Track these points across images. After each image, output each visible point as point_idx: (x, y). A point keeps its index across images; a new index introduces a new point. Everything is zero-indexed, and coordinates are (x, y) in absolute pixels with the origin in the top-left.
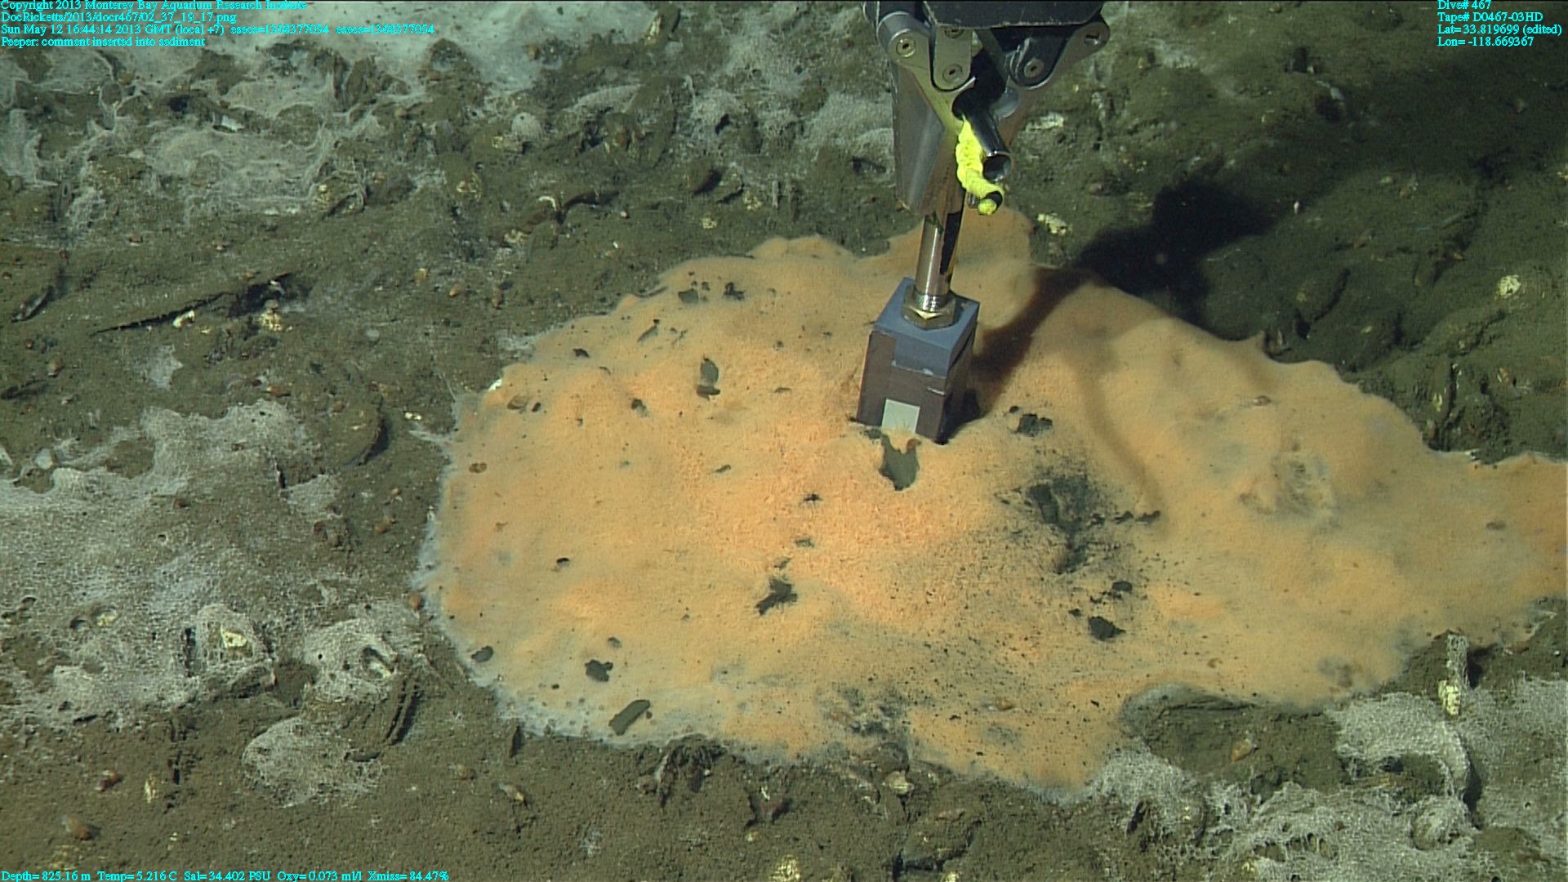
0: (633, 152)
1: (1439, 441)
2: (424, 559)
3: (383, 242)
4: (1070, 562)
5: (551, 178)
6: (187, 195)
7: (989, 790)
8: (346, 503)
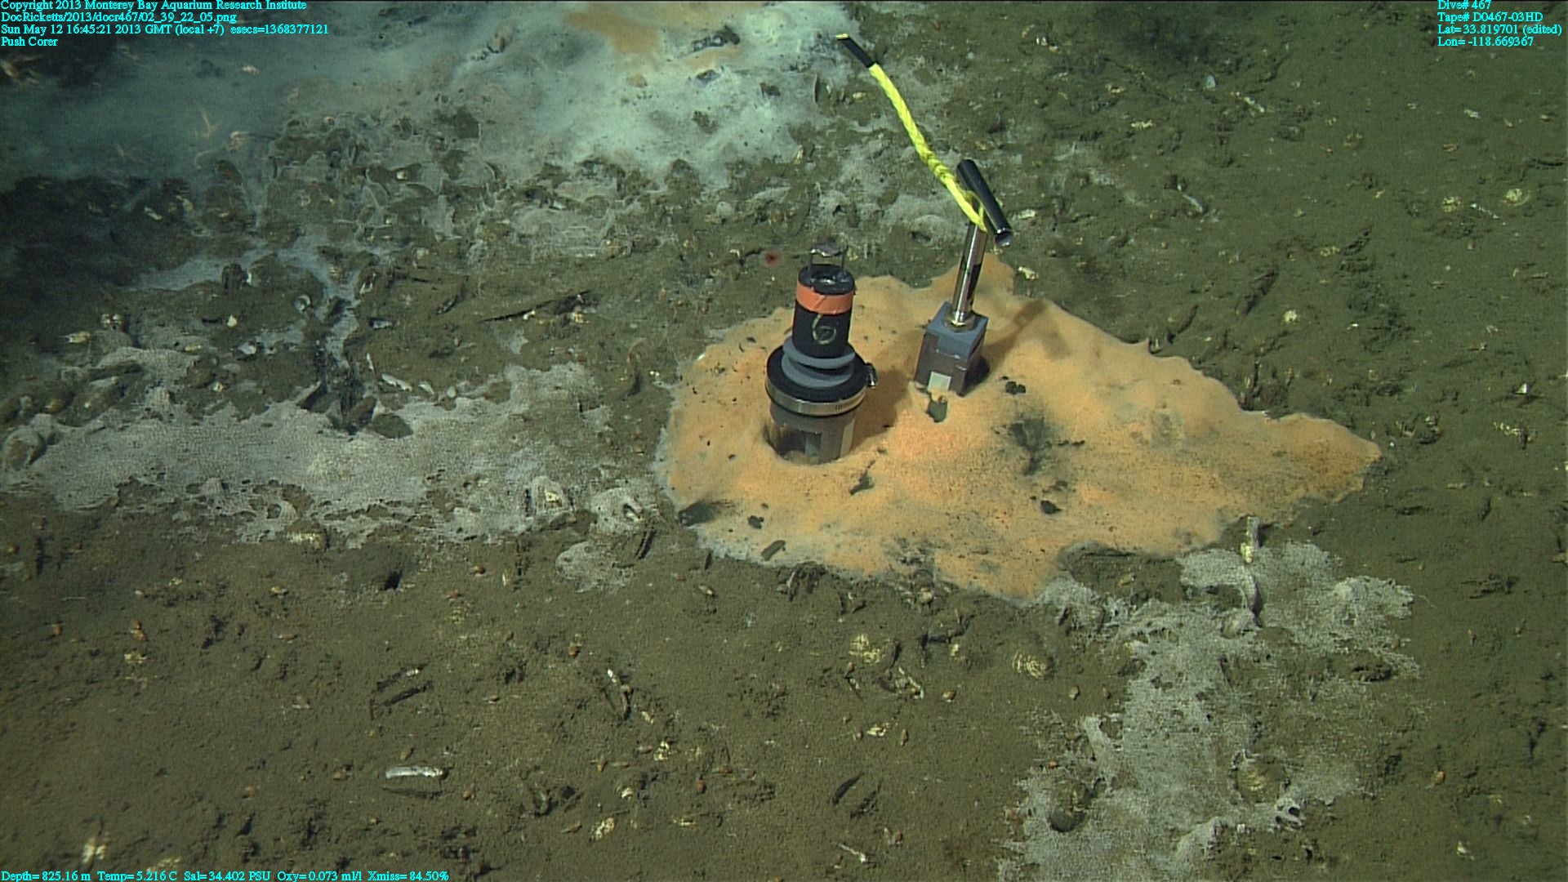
0: (785, 225)
1: (1247, 406)
2: (658, 456)
3: (642, 275)
4: (1032, 468)
5: (737, 239)
6: (533, 245)
7: (981, 598)
8: (615, 422)
